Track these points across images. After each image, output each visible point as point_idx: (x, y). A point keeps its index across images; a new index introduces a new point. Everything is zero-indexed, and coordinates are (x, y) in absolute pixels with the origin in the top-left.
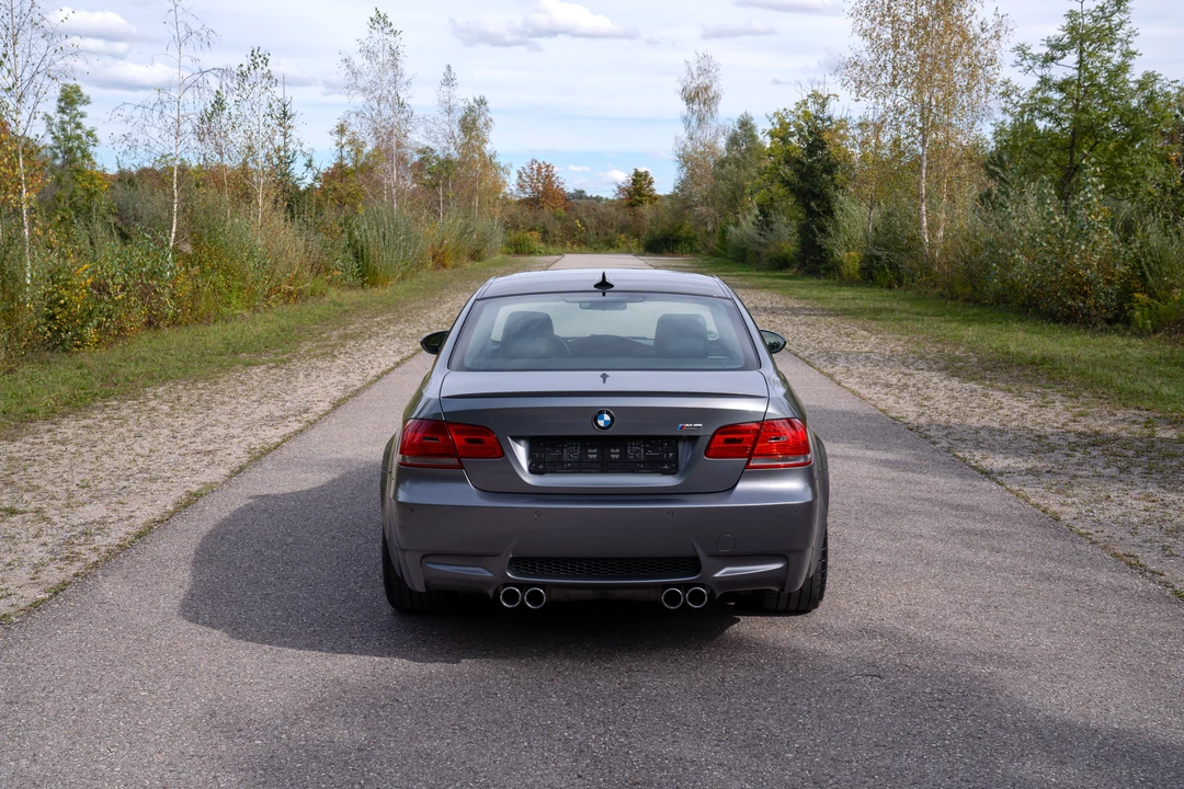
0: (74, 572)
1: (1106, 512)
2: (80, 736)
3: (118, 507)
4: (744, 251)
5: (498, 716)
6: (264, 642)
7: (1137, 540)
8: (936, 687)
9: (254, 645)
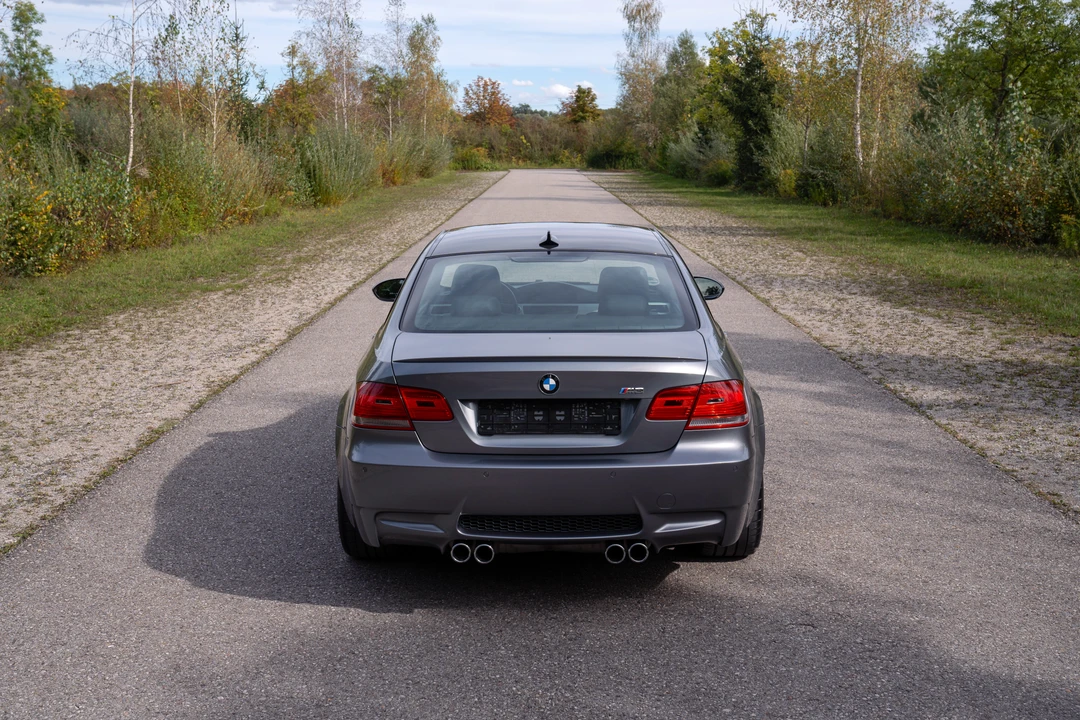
0: (41, 514)
1: (1032, 448)
2: (50, 692)
3: (82, 445)
4: (683, 167)
5: (449, 670)
6: (225, 591)
7: (1061, 477)
8: (866, 637)
9: (216, 594)
